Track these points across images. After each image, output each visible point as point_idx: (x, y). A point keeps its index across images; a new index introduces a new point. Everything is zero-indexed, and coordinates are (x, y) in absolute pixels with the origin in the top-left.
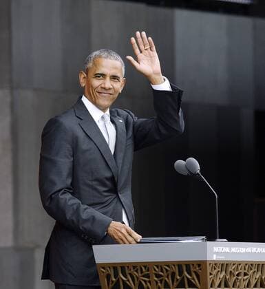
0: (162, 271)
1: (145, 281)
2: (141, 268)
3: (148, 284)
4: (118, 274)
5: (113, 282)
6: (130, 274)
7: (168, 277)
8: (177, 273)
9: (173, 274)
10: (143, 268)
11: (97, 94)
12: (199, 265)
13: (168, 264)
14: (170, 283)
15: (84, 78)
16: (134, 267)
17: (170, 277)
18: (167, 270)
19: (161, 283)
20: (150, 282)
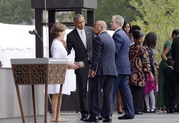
0: (33, 67)
1: (27, 70)
4: (18, 68)
5: (16, 70)
7: (35, 69)
8: (38, 68)
9: (37, 68)
10: (27, 66)
12: (46, 65)
13: (35, 65)
14: (36, 70)
17: (36, 69)
19: (33, 71)
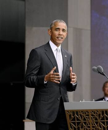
0: (94, 113)
1: (87, 118)
2: (85, 112)
3: (88, 119)
4: (74, 115)
5: (72, 118)
6: (80, 114)
8: (101, 114)
10: (86, 112)
11: (57, 39)
14: (98, 118)
15: (50, 32)
16: (82, 112)
17: (98, 116)
18: (97, 113)
19: (94, 118)
20: (89, 118)
